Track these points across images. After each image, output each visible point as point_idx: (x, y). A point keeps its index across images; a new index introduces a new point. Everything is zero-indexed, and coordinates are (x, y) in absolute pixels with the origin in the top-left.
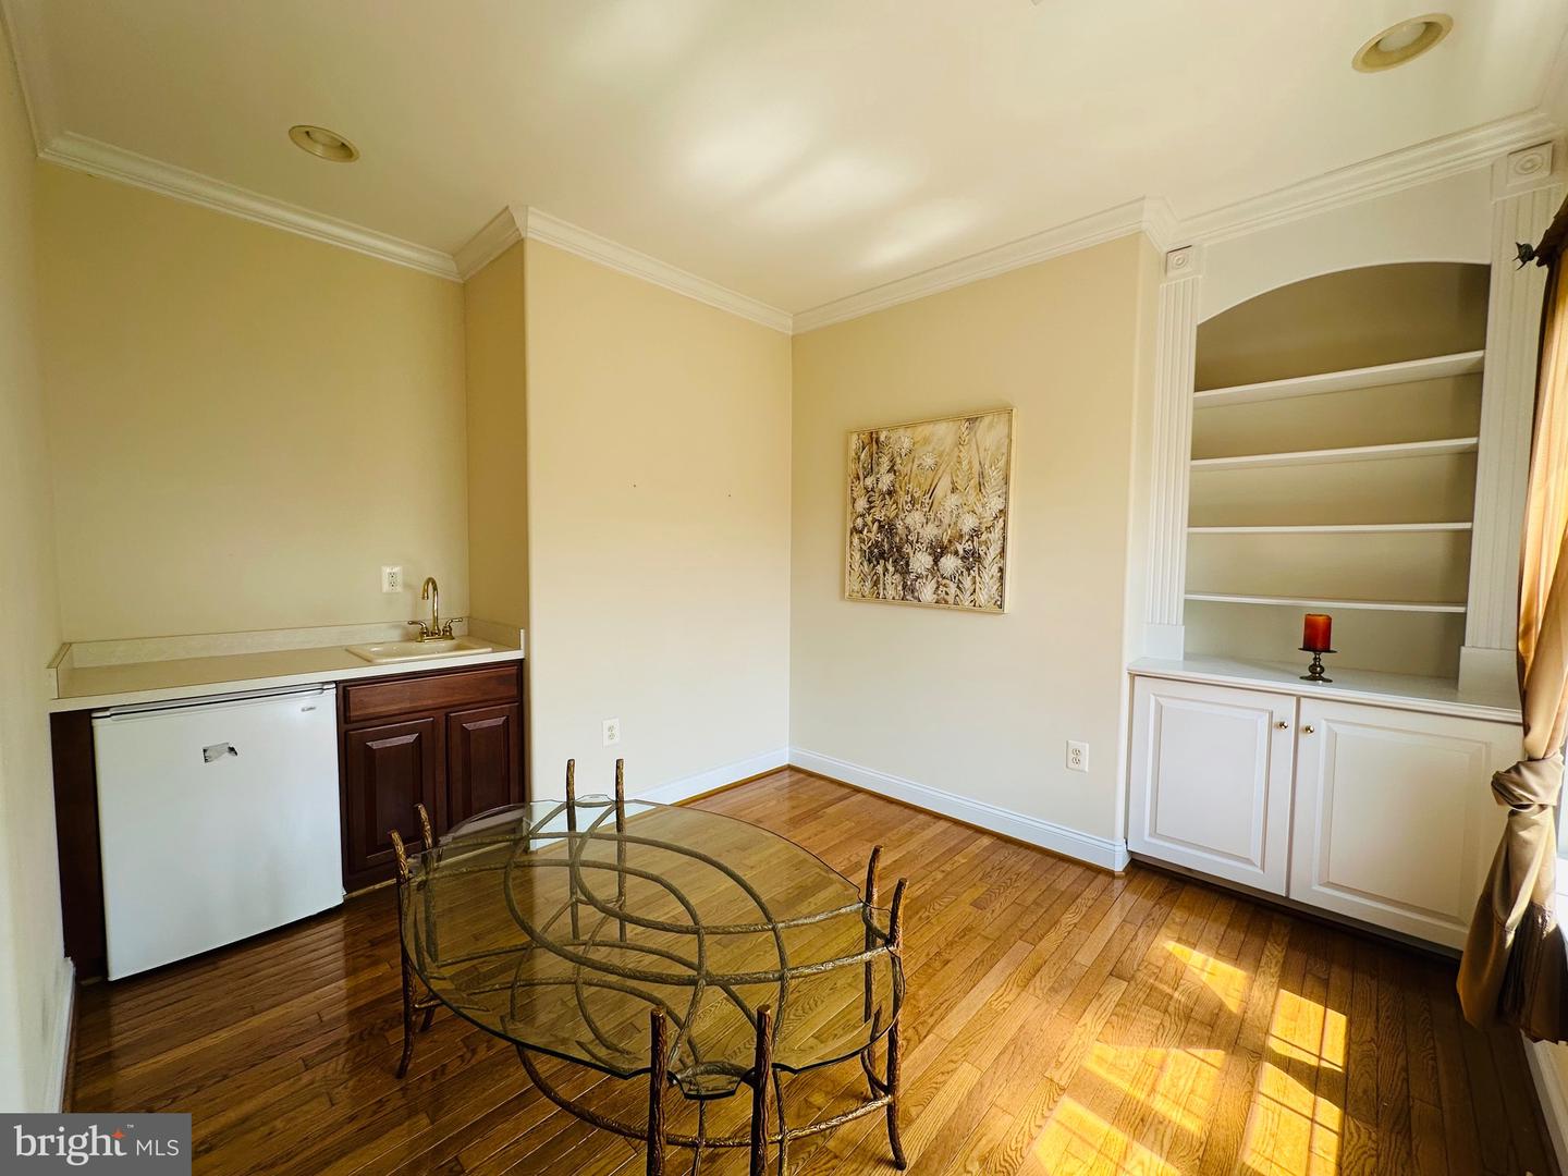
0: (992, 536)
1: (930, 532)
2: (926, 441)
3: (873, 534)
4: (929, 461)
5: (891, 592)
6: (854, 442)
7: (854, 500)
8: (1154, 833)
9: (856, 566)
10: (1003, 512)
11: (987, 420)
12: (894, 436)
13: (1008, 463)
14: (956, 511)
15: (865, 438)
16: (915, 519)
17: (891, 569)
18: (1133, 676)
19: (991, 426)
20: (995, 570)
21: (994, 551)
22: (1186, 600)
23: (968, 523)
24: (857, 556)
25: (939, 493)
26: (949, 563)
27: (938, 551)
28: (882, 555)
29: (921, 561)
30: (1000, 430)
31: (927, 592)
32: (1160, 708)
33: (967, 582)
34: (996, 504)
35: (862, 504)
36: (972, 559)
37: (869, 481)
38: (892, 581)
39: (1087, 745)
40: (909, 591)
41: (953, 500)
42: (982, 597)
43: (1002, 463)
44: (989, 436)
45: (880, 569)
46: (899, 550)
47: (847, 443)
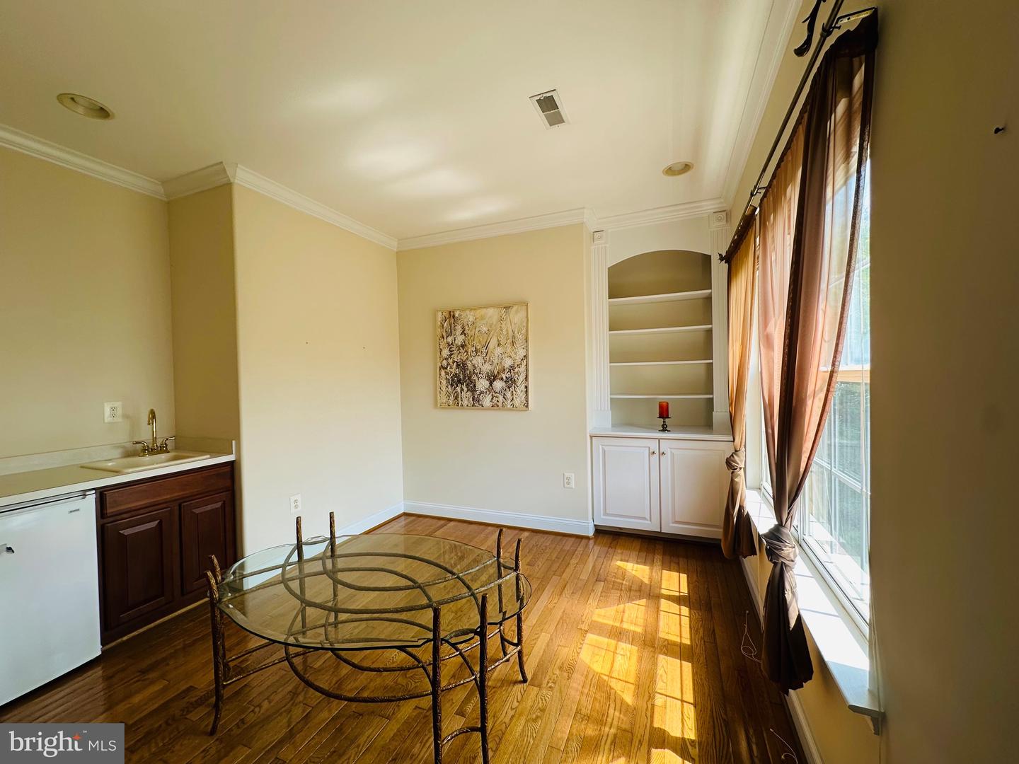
0: (520, 370)
1: (487, 368)
2: (482, 318)
3: (454, 370)
4: (485, 329)
5: (465, 402)
6: (439, 317)
7: (441, 350)
8: (605, 514)
9: (444, 389)
10: (526, 357)
11: (515, 308)
12: (464, 314)
13: (527, 331)
14: (501, 356)
15: (446, 314)
16: (478, 361)
17: (465, 389)
18: (591, 437)
19: (517, 312)
20: (523, 387)
21: (522, 377)
22: (611, 399)
23: (508, 363)
24: (444, 382)
25: (491, 346)
26: (498, 385)
27: (492, 378)
28: (459, 381)
29: (482, 384)
30: (522, 314)
31: (487, 401)
32: (604, 452)
33: (509, 395)
34: (522, 353)
35: (446, 352)
36: (511, 382)
37: (450, 339)
38: (466, 396)
39: (573, 475)
40: (476, 401)
41: (499, 350)
42: (517, 403)
43: (524, 331)
44: (516, 317)
45: (458, 389)
46: (470, 378)
47: (435, 320)
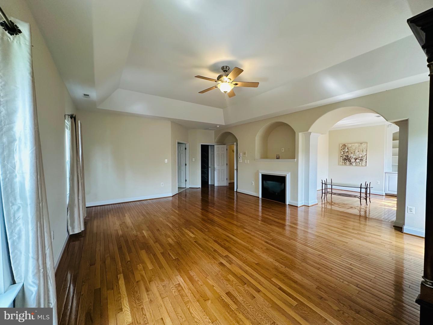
0: (365, 157)
1: (354, 157)
2: (353, 146)
3: (345, 157)
4: (354, 148)
5: (348, 164)
6: (341, 145)
7: (341, 153)
8: (389, 190)
9: (341, 161)
10: (366, 154)
11: (363, 144)
12: (348, 145)
13: (367, 149)
15: (343, 145)
16: (352, 155)
17: (348, 161)
18: (385, 173)
19: (364, 144)
20: (365, 161)
21: (365, 159)
22: (392, 165)
23: (361, 156)
24: (342, 160)
25: (356, 152)
26: (358, 161)
27: (356, 159)
28: (346, 159)
29: (353, 160)
30: (366, 145)
31: (354, 164)
32: (389, 176)
33: (361, 163)
34: (365, 153)
35: (342, 153)
36: (361, 160)
37: (344, 150)
38: (348, 163)
39: (379, 181)
40: (351, 164)
41: (358, 153)
42: (363, 165)
43: (366, 149)
44: (364, 146)
45: (346, 161)
46: (349, 159)
47: (340, 145)
